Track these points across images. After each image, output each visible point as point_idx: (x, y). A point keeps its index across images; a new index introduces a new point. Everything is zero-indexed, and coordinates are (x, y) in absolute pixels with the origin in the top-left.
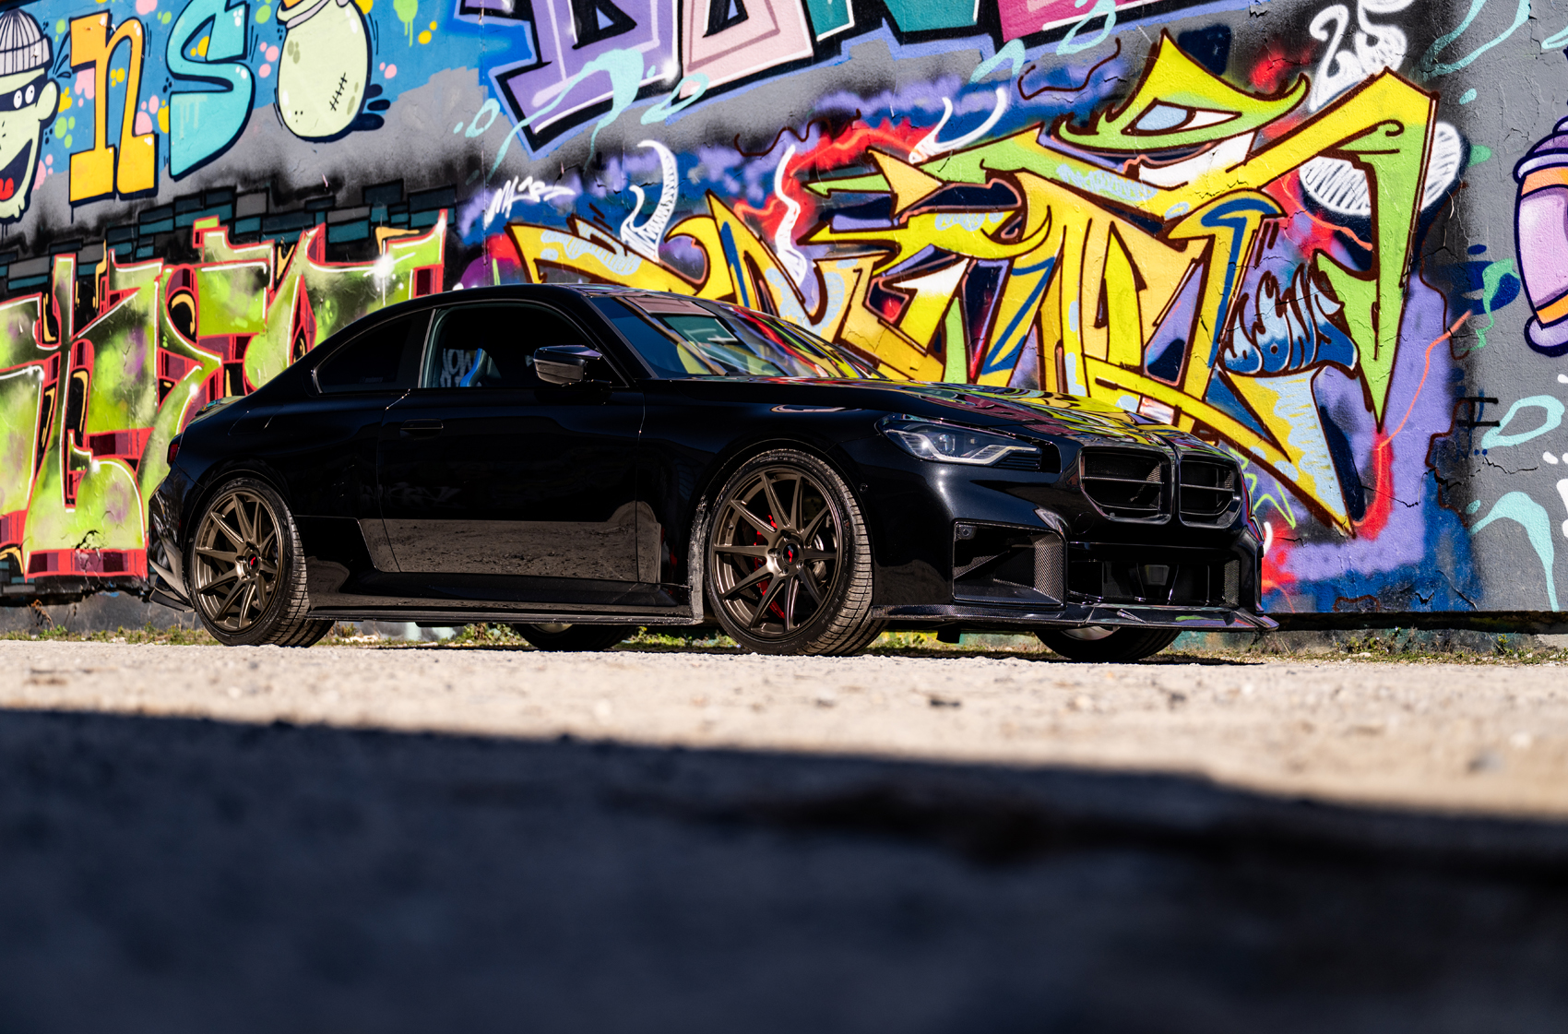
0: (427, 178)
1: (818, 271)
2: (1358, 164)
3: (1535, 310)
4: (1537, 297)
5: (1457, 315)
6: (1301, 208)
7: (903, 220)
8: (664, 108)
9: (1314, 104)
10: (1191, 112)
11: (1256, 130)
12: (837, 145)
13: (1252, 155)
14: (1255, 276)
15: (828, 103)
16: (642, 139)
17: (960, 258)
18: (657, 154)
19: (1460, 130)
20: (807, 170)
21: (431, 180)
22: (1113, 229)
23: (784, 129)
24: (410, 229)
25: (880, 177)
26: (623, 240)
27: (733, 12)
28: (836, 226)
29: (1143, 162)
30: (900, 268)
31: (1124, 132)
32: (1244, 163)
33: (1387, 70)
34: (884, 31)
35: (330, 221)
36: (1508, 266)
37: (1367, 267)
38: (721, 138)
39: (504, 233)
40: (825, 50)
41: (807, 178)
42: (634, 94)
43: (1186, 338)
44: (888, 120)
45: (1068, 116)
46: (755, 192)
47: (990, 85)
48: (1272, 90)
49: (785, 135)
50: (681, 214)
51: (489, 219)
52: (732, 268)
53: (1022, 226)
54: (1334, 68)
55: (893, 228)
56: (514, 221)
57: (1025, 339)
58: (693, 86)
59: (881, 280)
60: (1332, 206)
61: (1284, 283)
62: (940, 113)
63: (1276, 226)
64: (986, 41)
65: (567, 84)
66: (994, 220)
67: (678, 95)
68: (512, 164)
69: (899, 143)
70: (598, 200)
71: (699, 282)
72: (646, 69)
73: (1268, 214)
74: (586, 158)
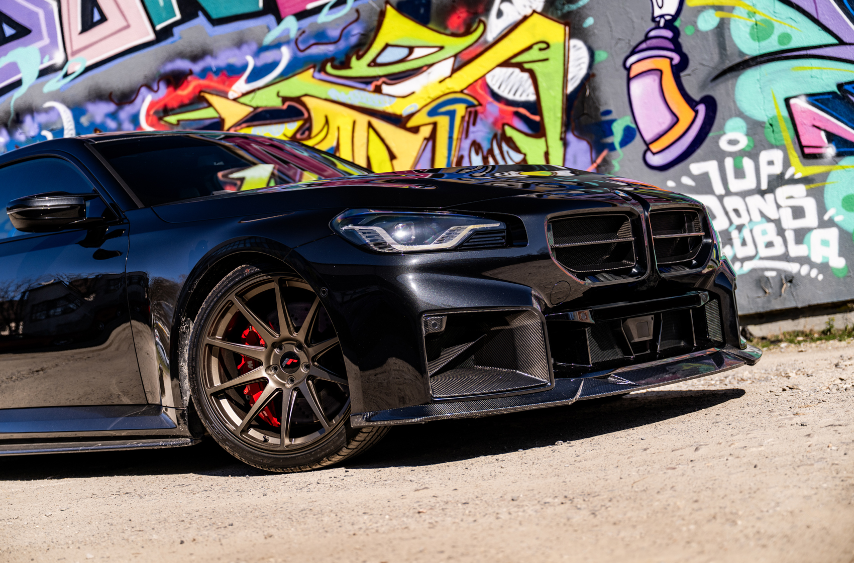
2: (523, 70)
3: (648, 145)
4: (648, 137)
5: (599, 152)
6: (490, 99)
8: (59, 81)
9: (490, 36)
10: (411, 49)
11: (455, 56)
12: (180, 92)
13: (454, 71)
14: (466, 144)
15: (170, 67)
16: (45, 101)
18: (57, 110)
19: (586, 42)
20: (161, 109)
22: (370, 125)
23: (142, 86)
25: (210, 110)
27: (97, 17)
29: (384, 83)
31: (369, 65)
32: (450, 76)
33: (534, 12)
34: (201, 20)
36: (627, 121)
37: (537, 130)
38: (100, 96)
40: (163, 35)
41: (162, 114)
42: (36, 74)
44: (211, 74)
45: (332, 59)
47: (277, 45)
48: (462, 30)
49: (143, 89)
53: (310, 129)
54: (500, 14)
58: (76, 65)
60: (510, 97)
61: (485, 146)
62: (245, 67)
63: (476, 113)
64: (270, 19)
66: (291, 128)
67: (67, 72)
69: (221, 86)
70: (20, 143)
72: (43, 57)
73: (470, 105)
74: (9, 117)
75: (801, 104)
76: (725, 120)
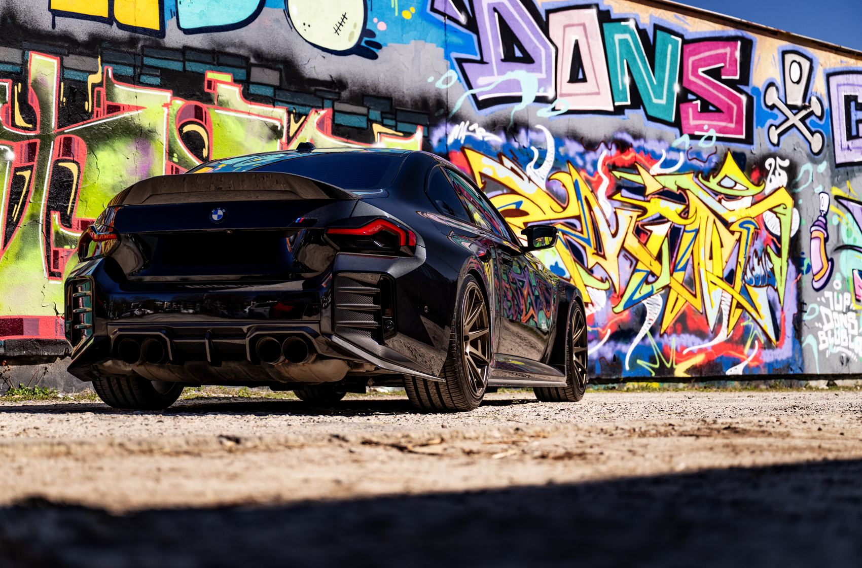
0: (409, 102)
1: (615, 213)
2: (777, 217)
3: (814, 275)
4: (814, 271)
5: (798, 274)
6: (764, 228)
7: (649, 198)
8: (548, 111)
9: (767, 192)
10: (735, 183)
11: (753, 196)
12: (623, 157)
13: (752, 205)
14: (753, 250)
15: (620, 136)
16: (537, 124)
17: (668, 221)
18: (545, 134)
19: (799, 212)
20: (611, 164)
21: (412, 105)
22: (714, 222)
23: (602, 142)
24: (396, 131)
25: (639, 177)
26: (528, 174)
27: (581, 76)
28: (623, 195)
29: (723, 198)
30: (647, 220)
31: (718, 184)
32: (750, 207)
33: (783, 186)
34: (641, 111)
35: (336, 108)
36: (808, 261)
37: (779, 253)
38: (575, 137)
39: (460, 151)
40: (619, 111)
41: (611, 168)
42: (533, 98)
43: (734, 268)
44: (643, 152)
45: (702, 172)
46: (589, 167)
47: (678, 150)
48: (756, 182)
49: (602, 145)
50: (556, 168)
51: (450, 141)
52: (579, 202)
53: (688, 212)
54: (771, 180)
55: (644, 201)
56: (466, 146)
57: (688, 260)
58: (563, 105)
59: (640, 224)
60: (772, 230)
61: (759, 253)
62: (660, 156)
63: (758, 233)
64: (678, 131)
65: (497, 79)
66: (680, 208)
67: (554, 108)
68: (464, 113)
69: (646, 164)
70: (514, 148)
71: (565, 206)
72: (539, 88)
73: (756, 228)
74: (509, 124)
75: (856, 272)
76: (835, 273)
